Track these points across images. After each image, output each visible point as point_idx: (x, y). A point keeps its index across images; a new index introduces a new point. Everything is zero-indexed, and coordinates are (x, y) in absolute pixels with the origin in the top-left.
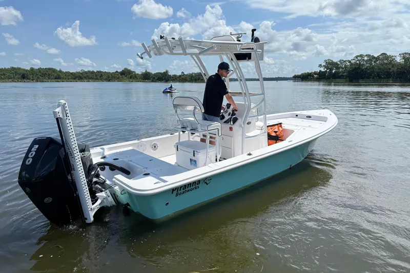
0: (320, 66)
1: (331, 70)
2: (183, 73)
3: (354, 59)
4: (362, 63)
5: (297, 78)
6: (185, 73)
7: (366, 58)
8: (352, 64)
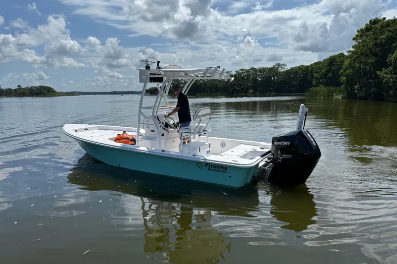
2: (19, 86)
6: (23, 87)
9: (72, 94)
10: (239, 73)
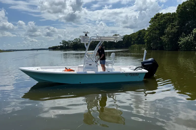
0: (60, 43)
1: (65, 45)
3: (74, 40)
5: (50, 49)
7: (78, 40)
8: (73, 42)
9: (10, 51)
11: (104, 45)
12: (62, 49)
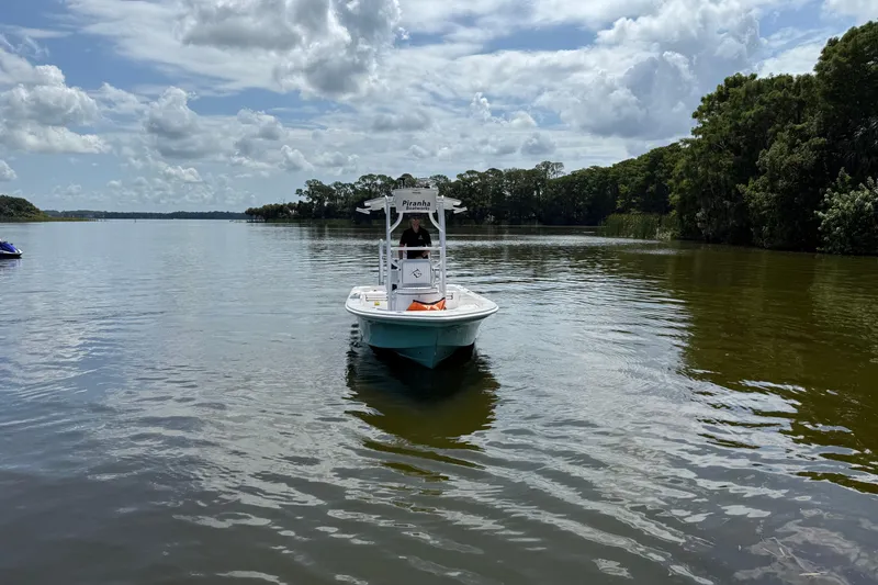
0: (299, 192)
1: (321, 200)
3: (359, 183)
4: (373, 190)
5: (253, 215)
7: (379, 182)
8: (356, 192)
9: (81, 216)
10: (463, 180)
11: (490, 209)
12: (304, 218)
